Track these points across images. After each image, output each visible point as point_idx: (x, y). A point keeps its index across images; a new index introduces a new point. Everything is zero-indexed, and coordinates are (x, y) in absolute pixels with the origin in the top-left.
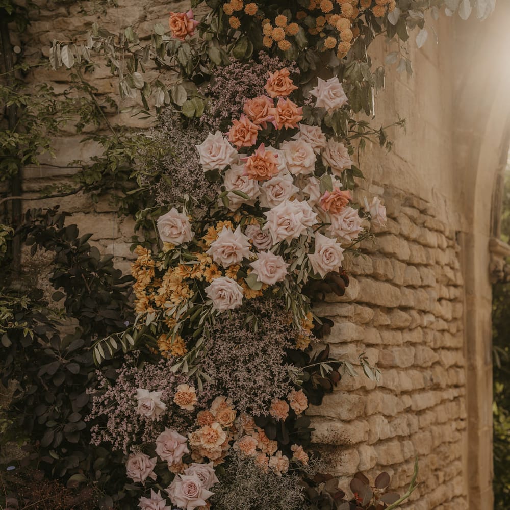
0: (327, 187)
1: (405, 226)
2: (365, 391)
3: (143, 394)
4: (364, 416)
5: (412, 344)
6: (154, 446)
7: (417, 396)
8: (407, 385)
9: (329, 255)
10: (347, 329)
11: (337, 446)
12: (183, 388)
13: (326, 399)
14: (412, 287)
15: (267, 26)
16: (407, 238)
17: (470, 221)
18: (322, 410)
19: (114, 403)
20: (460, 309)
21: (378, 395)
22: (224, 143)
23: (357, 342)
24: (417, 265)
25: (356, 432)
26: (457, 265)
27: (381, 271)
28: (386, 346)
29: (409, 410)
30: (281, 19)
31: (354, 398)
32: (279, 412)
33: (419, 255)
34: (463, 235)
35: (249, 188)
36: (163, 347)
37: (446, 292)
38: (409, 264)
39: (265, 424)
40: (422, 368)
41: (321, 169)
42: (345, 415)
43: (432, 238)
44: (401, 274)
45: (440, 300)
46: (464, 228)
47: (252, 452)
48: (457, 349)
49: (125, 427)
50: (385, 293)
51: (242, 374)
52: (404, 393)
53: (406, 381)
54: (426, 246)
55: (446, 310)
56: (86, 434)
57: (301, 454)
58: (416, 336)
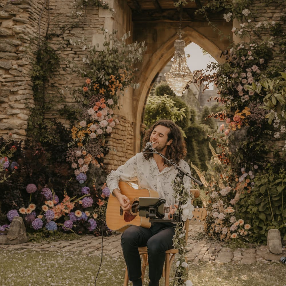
0: (109, 118)
1: (122, 123)
2: (113, 155)
3: (78, 152)
4: (113, 159)
5: (122, 147)
6: (77, 162)
7: (122, 158)
8: (120, 155)
9: (110, 130)
10: (111, 143)
11: (108, 164)
12: (84, 151)
13: (106, 155)
14: (122, 135)
15: (100, 90)
16: (121, 125)
17: (136, 120)
18: (106, 157)
19: (71, 154)
20: (132, 141)
21: (115, 156)
22: (93, 110)
23: (112, 145)
24: (123, 131)
25: (112, 162)
26: (132, 130)
27: (116, 132)
28: (117, 147)
29: (120, 160)
30: (103, 89)
31: (111, 155)
32: (99, 157)
33: (124, 129)
34: (134, 123)
35: (96, 118)
36: (78, 145)
37: (129, 137)
38: (122, 130)
39: (96, 158)
40: (123, 152)
41: (108, 114)
42: (110, 158)
43: (127, 125)
44: (120, 132)
45: (128, 138)
46: (134, 122)
47: (94, 163)
48: (131, 150)
49: (73, 158)
50: (117, 136)
51: (93, 149)
52: (120, 157)
53: (120, 154)
54: (125, 127)
55: (129, 141)
56: (65, 160)
57: (102, 164)
58: (123, 145)
